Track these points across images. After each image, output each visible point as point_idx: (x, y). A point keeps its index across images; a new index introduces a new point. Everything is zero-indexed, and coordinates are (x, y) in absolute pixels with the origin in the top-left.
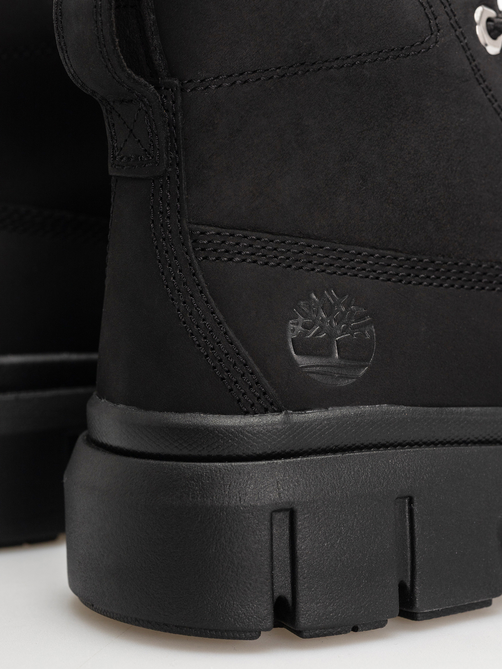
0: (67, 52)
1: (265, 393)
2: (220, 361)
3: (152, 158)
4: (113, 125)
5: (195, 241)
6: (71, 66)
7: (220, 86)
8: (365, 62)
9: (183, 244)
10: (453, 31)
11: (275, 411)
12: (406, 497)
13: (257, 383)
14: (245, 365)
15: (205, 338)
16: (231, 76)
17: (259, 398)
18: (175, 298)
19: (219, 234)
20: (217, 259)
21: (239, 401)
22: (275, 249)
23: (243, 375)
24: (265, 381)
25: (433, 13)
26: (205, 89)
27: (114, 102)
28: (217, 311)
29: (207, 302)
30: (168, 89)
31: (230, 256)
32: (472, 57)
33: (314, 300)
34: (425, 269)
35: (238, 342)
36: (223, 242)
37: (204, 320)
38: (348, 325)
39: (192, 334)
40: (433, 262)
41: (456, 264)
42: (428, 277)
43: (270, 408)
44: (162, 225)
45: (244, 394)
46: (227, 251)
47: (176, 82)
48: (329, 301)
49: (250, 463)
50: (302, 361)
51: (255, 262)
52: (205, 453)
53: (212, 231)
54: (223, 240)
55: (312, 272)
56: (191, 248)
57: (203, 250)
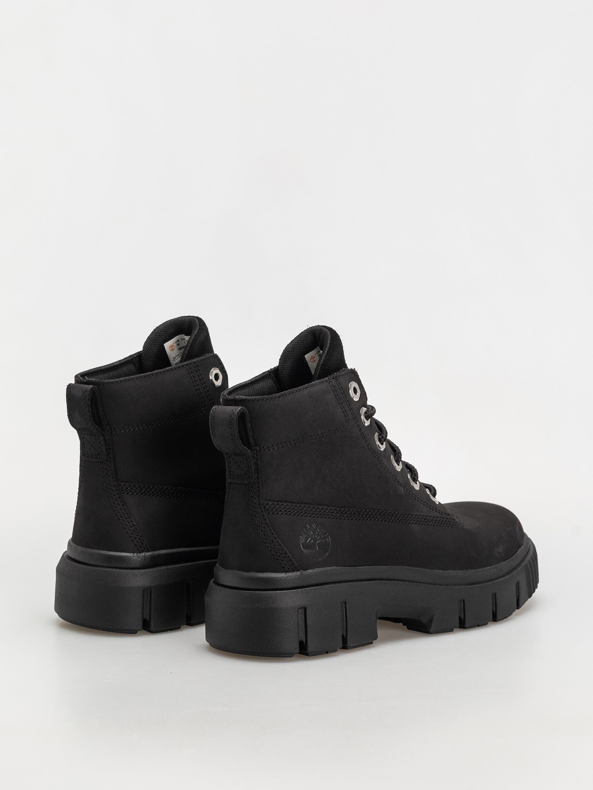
0: (215, 437)
1: (293, 564)
2: (276, 552)
3: (248, 476)
4: (230, 463)
5: (264, 507)
6: (217, 442)
7: (274, 449)
8: (324, 436)
9: (260, 508)
10: (354, 420)
11: (297, 571)
12: (344, 602)
13: (290, 560)
14: (286, 554)
15: (270, 544)
16: (278, 445)
17: (291, 566)
18: (258, 529)
19: (273, 504)
20: (273, 513)
21: (284, 567)
22: (293, 509)
23: (285, 558)
24: (293, 559)
25: (345, 410)
26: (268, 450)
27: (231, 454)
28: (274, 534)
29: (270, 530)
30: (255, 451)
31: (278, 512)
32: (361, 429)
33: (308, 527)
34: (346, 513)
35: (282, 545)
36: (275, 507)
37: (269, 537)
38: (321, 537)
39: (265, 543)
40: (349, 510)
41: (358, 510)
42: (348, 516)
43: (295, 570)
44: (252, 501)
45: (286, 565)
46: (276, 510)
47: (258, 448)
48: (313, 527)
49: (290, 591)
50: (306, 551)
51: (286, 514)
52: (272, 588)
53: (270, 503)
54: (275, 506)
55: (306, 517)
56: (263, 510)
57: (268, 510)
